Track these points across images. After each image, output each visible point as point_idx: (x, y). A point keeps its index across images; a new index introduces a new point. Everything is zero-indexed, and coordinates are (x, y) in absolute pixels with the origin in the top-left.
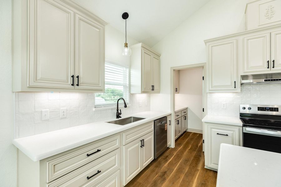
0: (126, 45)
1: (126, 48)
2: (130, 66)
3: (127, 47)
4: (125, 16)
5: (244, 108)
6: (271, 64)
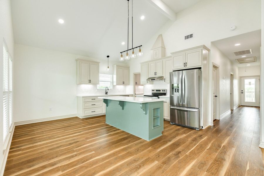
0: (108, 67)
2: (113, 74)
4: (108, 57)
5: (152, 91)
6: (156, 74)
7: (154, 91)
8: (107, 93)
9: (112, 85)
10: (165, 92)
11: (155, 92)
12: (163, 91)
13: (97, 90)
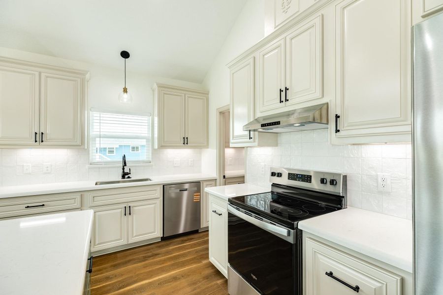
0: (125, 90)
1: (125, 94)
2: (152, 114)
3: (126, 92)
5: (273, 174)
6: (284, 94)
7: (280, 175)
8: (128, 174)
9: (150, 149)
10: (339, 190)
11: (284, 181)
12: (323, 181)
13: (87, 166)
